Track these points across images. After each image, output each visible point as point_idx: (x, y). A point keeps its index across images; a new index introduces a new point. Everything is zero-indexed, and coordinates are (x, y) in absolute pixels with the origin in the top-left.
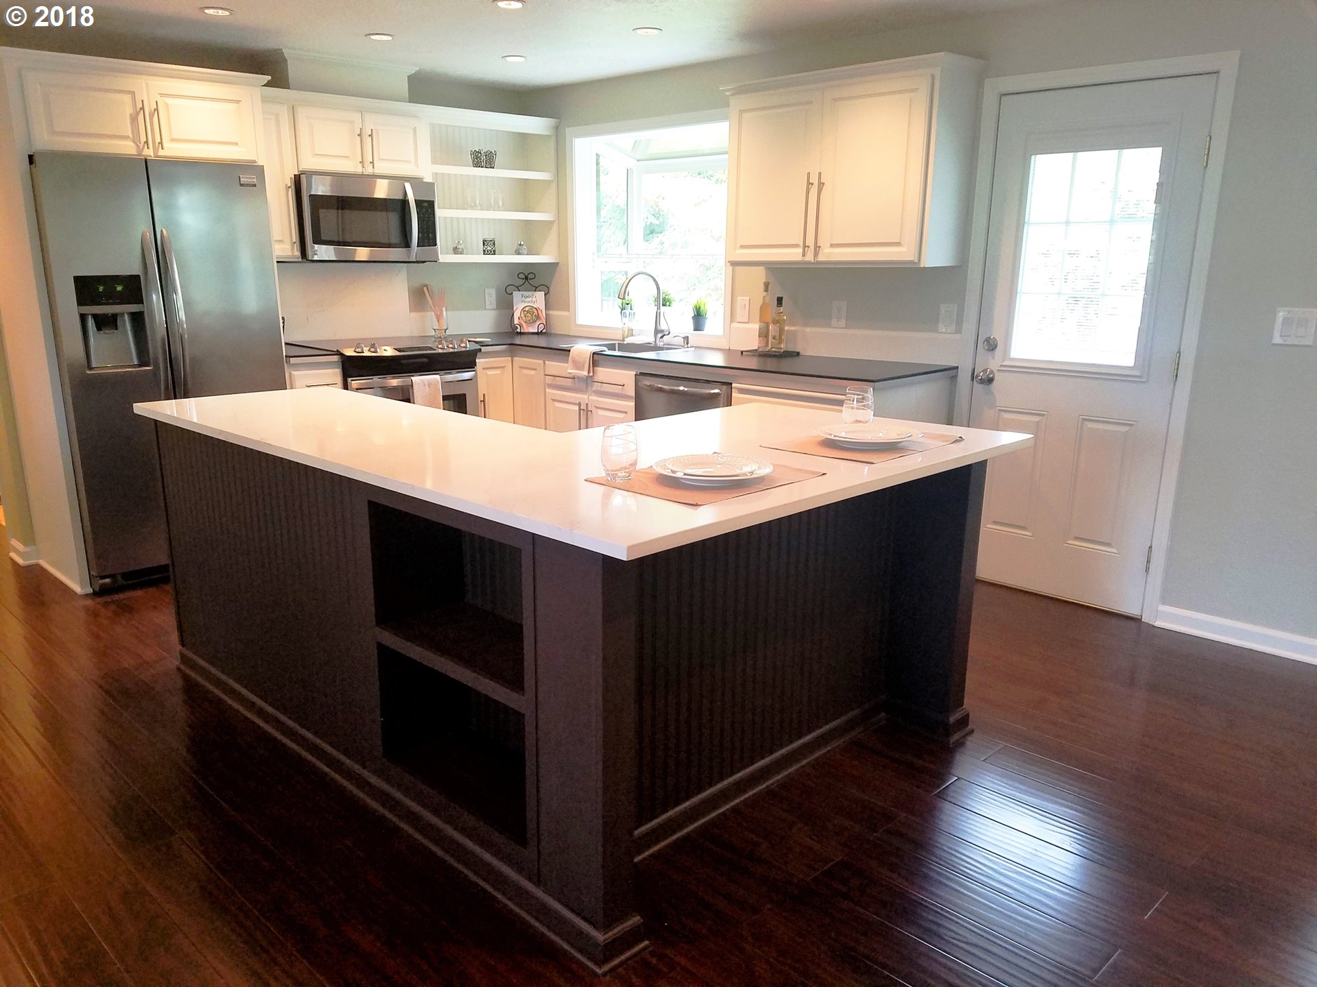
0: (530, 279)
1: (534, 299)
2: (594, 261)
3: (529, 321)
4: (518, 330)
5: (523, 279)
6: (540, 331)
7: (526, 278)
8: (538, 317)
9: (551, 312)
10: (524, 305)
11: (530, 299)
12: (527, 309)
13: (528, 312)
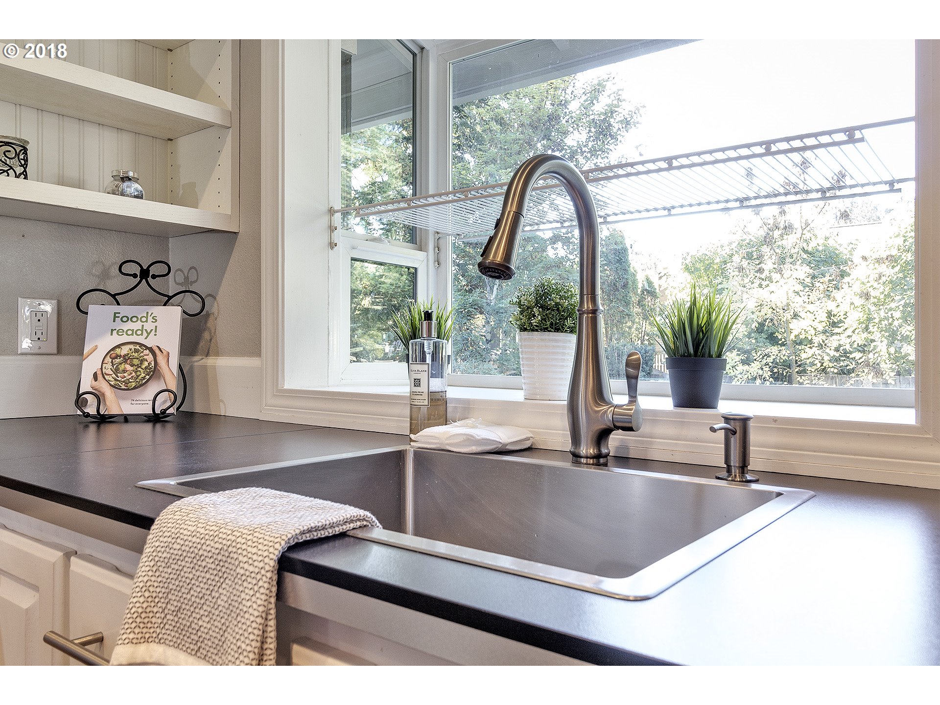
0: (154, 277)
1: (149, 326)
2: (332, 229)
3: (126, 383)
4: (91, 410)
5: (135, 276)
6: (158, 411)
7: (144, 274)
8: (154, 373)
9: (198, 361)
10: (117, 340)
11: (137, 326)
12: (125, 350)
13: (126, 359)
